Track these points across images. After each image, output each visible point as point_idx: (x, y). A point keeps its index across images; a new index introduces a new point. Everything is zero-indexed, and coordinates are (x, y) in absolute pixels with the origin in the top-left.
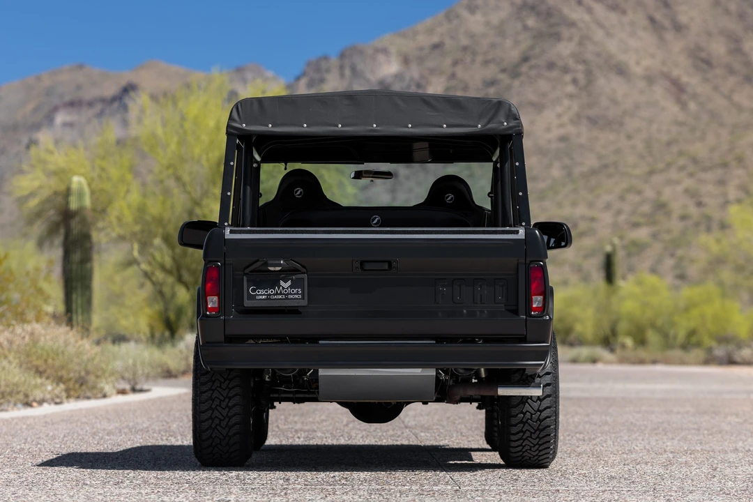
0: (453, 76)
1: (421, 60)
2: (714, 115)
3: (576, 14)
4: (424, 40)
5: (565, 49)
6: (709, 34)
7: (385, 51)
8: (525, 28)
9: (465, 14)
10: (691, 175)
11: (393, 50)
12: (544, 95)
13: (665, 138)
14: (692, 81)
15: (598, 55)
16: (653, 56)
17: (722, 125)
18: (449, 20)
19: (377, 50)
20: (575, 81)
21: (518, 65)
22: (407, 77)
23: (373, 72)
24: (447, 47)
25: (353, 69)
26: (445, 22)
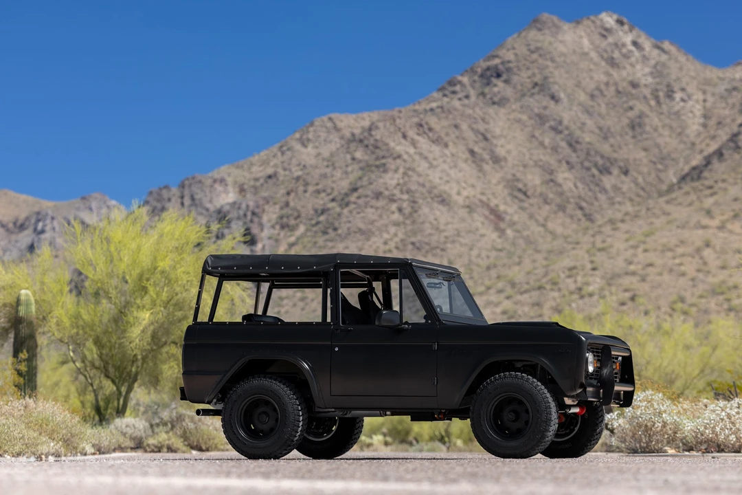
0: (287, 204)
1: (256, 190)
2: (529, 241)
3: (400, 147)
4: (259, 171)
5: (391, 180)
6: (525, 166)
7: (222, 181)
8: (353, 159)
9: (298, 147)
10: (508, 298)
11: (230, 180)
12: (372, 222)
13: (484, 263)
14: (510, 209)
15: (423, 186)
16: (473, 186)
17: (538, 251)
18: (283, 153)
19: (215, 181)
20: (400, 210)
21: (347, 195)
22: (244, 206)
23: (211, 201)
24: (281, 178)
25: (193, 198)
26: (279, 154)
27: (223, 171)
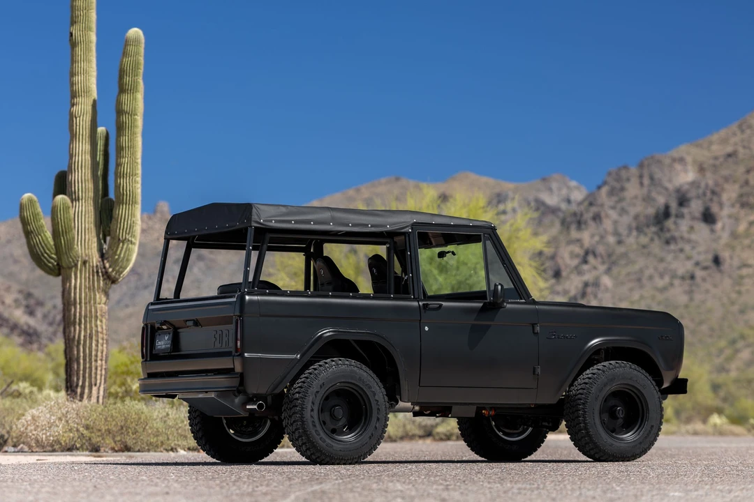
0: (747, 183)
1: (715, 168)
4: (717, 149)
7: (681, 160)
11: (689, 159)
18: (743, 131)
19: (674, 160)
22: (703, 185)
23: (670, 181)
24: (741, 156)
25: (652, 178)
26: (738, 133)
27: (683, 150)
